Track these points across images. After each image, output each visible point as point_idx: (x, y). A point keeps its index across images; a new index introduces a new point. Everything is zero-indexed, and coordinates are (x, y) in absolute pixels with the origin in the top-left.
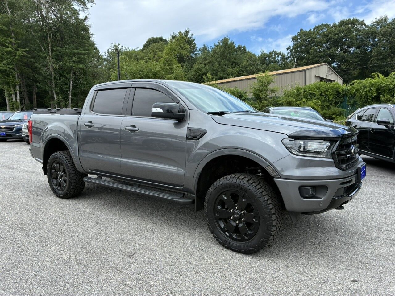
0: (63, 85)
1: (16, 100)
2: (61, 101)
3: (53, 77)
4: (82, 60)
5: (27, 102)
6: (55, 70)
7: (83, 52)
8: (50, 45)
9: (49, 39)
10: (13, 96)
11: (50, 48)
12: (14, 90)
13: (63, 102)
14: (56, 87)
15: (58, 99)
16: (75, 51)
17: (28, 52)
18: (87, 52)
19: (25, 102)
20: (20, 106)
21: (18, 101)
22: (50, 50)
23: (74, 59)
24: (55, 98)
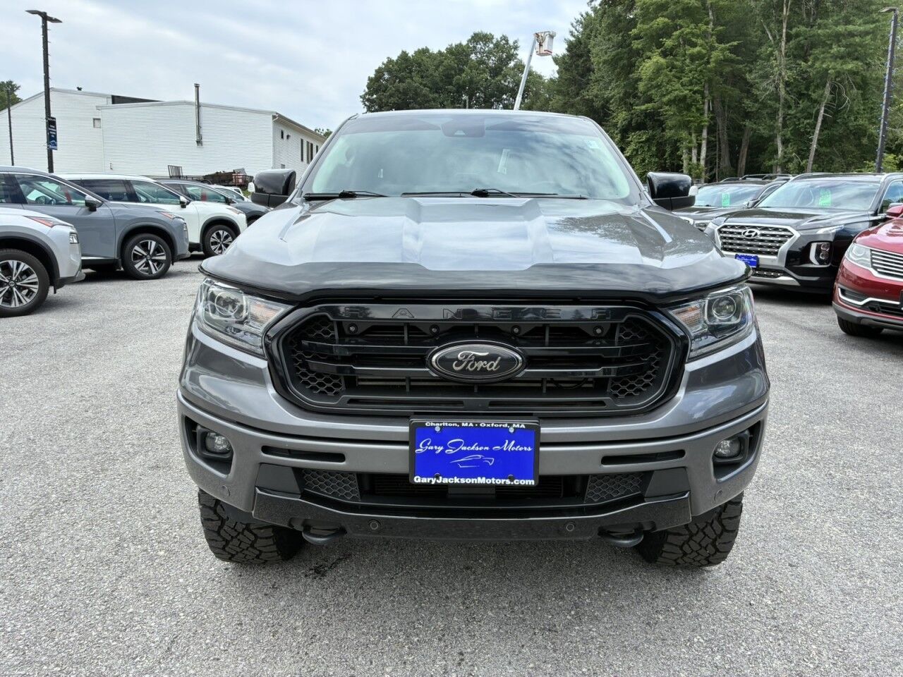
0: (802, 120)
1: (698, 160)
2: (790, 160)
3: (782, 101)
4: (856, 51)
5: (725, 162)
6: (787, 84)
7: (862, 28)
8: (785, 25)
9: (785, 9)
10: (694, 152)
11: (784, 31)
12: (697, 140)
13: (795, 160)
14: (785, 125)
15: (785, 153)
16: (841, 28)
17: (734, 50)
18: (872, 26)
19: (719, 163)
20: (703, 174)
21: (702, 162)
22: (784, 35)
23: (835, 49)
24: (780, 152)
